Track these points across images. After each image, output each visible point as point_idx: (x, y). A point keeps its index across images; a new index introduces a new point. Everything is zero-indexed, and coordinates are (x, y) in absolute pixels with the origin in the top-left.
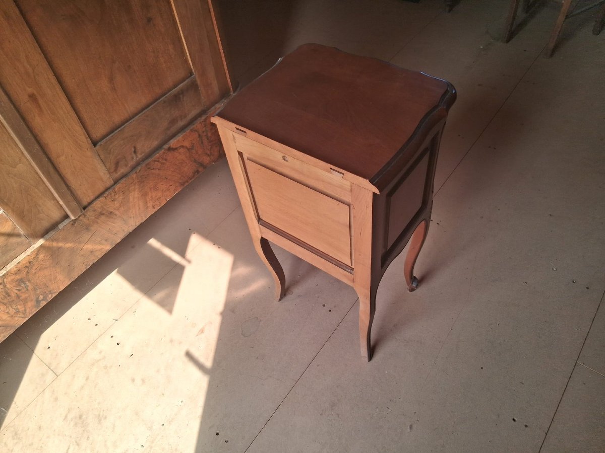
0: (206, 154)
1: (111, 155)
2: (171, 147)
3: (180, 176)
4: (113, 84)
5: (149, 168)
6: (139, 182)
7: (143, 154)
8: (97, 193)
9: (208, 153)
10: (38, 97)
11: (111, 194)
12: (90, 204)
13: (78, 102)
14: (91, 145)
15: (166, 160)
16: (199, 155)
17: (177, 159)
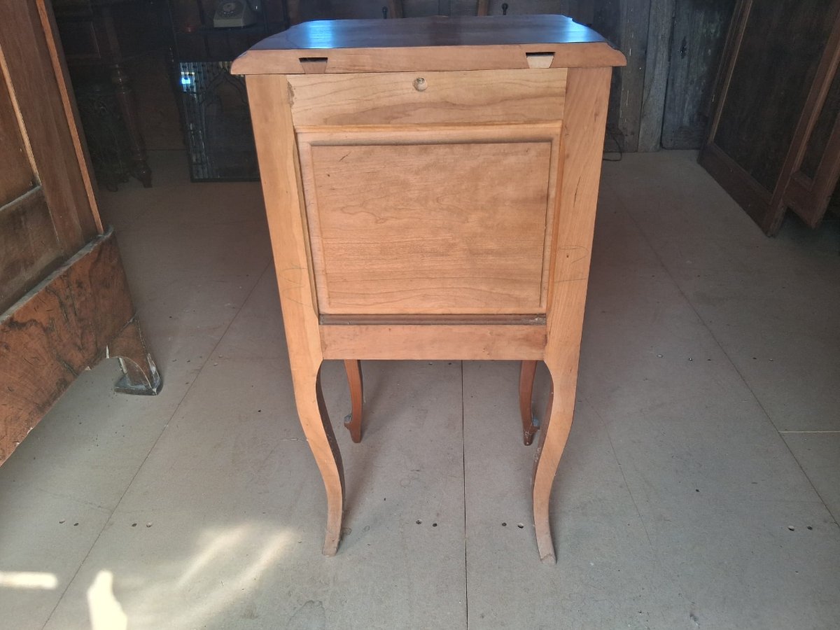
0: (76, 345)
2: (15, 320)
3: (34, 388)
16: (64, 346)
17: (27, 348)
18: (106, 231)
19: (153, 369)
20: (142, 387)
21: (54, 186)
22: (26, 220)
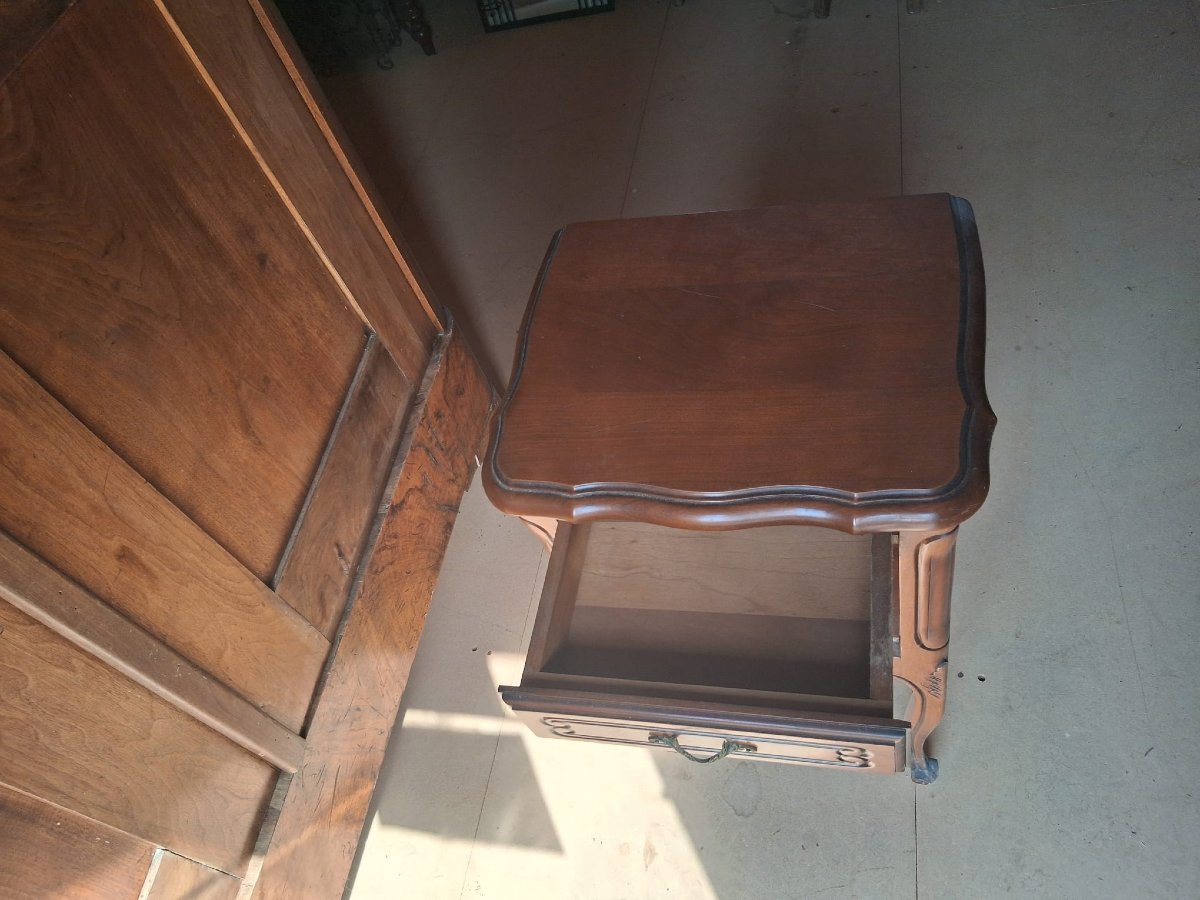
1: (306, 588)
2: (394, 503)
4: (254, 433)
5: (376, 572)
6: (370, 612)
7: (355, 549)
8: (312, 686)
9: (452, 476)
11: (335, 671)
12: (308, 718)
13: (207, 510)
14: (266, 589)
15: (396, 537)
16: (440, 490)
17: (411, 522)
21: (386, 322)
22: (374, 387)
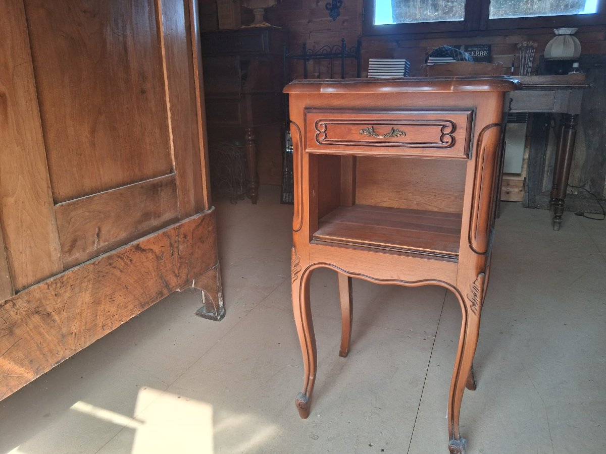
0: (174, 272)
1: (70, 226)
2: (140, 246)
3: (142, 291)
4: (94, 138)
5: (110, 264)
6: (95, 279)
7: (107, 243)
8: (39, 276)
9: (176, 272)
10: (9, 103)
11: (56, 283)
12: (24, 288)
13: (52, 137)
14: (51, 200)
15: (131, 261)
16: (167, 271)
17: (143, 264)
18: (209, 208)
19: (221, 304)
20: (212, 314)
21: (183, 175)
22: (161, 190)
